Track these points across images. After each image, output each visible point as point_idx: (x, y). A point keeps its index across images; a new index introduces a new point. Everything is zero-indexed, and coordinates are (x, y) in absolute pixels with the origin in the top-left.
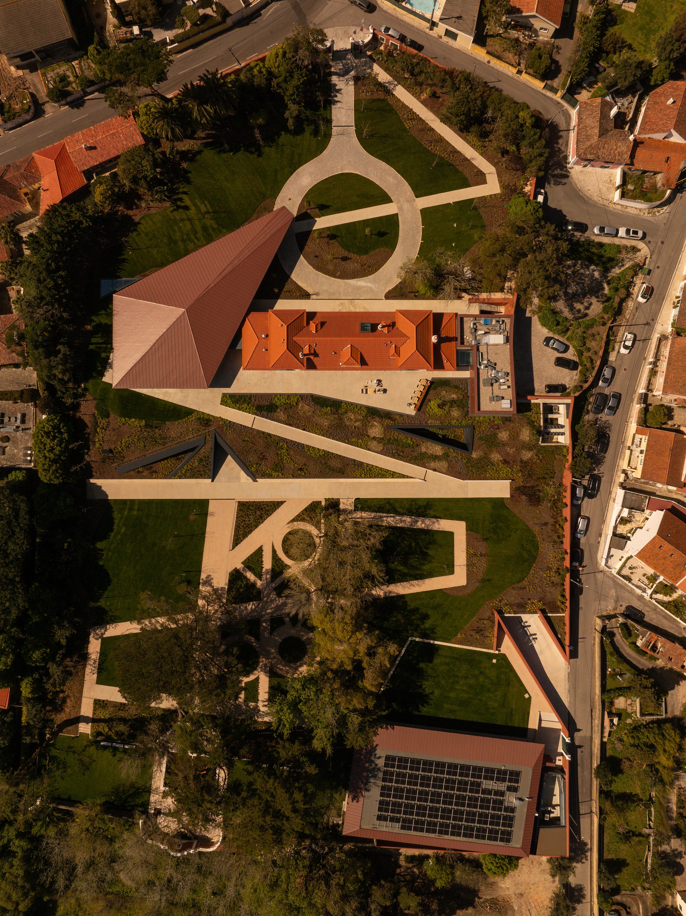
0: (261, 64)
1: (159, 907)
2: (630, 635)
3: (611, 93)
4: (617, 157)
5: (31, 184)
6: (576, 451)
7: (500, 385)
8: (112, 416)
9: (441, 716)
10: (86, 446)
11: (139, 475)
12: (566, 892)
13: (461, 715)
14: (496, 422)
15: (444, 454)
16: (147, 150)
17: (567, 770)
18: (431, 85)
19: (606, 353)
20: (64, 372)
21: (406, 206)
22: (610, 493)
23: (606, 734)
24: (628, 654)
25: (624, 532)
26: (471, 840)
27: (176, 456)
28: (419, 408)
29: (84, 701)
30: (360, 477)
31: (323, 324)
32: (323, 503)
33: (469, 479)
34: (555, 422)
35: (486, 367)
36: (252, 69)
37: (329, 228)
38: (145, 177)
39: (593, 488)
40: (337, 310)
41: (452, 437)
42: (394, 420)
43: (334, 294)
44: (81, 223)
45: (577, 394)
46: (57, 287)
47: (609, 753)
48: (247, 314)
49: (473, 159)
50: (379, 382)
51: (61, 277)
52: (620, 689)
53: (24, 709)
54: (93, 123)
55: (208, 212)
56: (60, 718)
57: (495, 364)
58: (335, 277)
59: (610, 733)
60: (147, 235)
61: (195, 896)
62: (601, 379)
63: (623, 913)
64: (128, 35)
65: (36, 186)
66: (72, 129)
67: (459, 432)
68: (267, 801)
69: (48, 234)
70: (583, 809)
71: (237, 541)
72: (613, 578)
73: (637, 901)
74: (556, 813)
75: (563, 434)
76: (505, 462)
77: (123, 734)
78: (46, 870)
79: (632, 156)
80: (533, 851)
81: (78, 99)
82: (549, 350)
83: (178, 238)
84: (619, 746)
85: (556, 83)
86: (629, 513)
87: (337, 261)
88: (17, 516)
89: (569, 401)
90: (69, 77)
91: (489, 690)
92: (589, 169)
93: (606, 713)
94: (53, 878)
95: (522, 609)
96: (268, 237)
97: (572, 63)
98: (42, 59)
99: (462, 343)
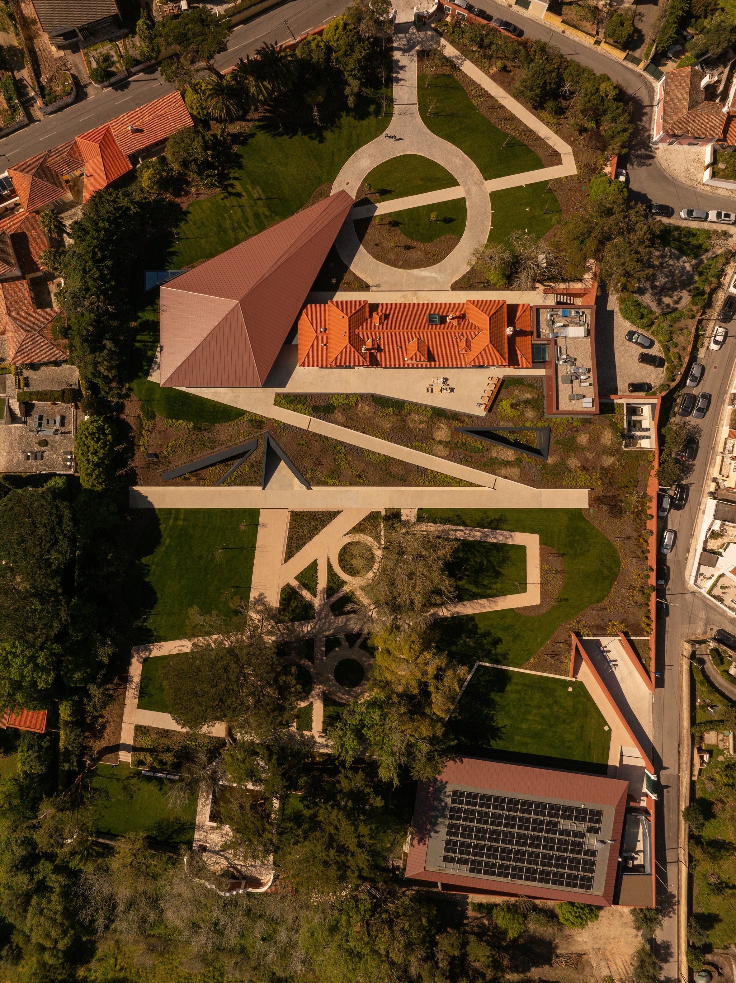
0: (319, 38)
1: (205, 952)
2: (722, 663)
3: (701, 63)
4: (708, 132)
5: (73, 170)
6: (663, 456)
7: (581, 382)
8: (158, 417)
9: (511, 749)
10: (131, 451)
11: (186, 482)
12: (651, 947)
13: (534, 749)
14: (575, 424)
15: (517, 459)
16: (197, 132)
17: (652, 811)
18: (502, 59)
19: (695, 349)
20: (109, 369)
21: (474, 189)
22: (699, 504)
23: (696, 772)
24: (719, 683)
25: (715, 548)
26: (547, 885)
27: (226, 461)
28: (490, 409)
29: (124, 726)
30: (424, 485)
31: (387, 316)
32: (383, 513)
33: (544, 487)
34: (638, 425)
35: (566, 362)
36: (309, 43)
37: (390, 214)
38: (195, 160)
39: (681, 499)
40: (399, 301)
41: (523, 441)
42: (462, 422)
43: (395, 285)
44: (129, 209)
45: (664, 393)
46: (102, 277)
47: (699, 794)
48: (304, 307)
49: (548, 138)
50: (446, 379)
51: (107, 267)
52: (711, 722)
53: (62, 733)
54: (139, 105)
55: (260, 199)
56: (98, 745)
57: (575, 359)
58: (397, 267)
59: (700, 770)
60: (195, 223)
61: (243, 942)
62: (690, 377)
63: (715, 974)
64: (176, 10)
65: (78, 172)
66: (116, 112)
67: (532, 435)
68: (330, 834)
69: (94, 221)
70: (670, 856)
71: (289, 554)
72: (703, 599)
73: (730, 961)
74: (640, 860)
75: (648, 437)
76: (584, 468)
77: (166, 763)
78: (85, 907)
79: (726, 131)
80: (616, 901)
81: (122, 80)
82: (632, 345)
83: (228, 226)
84: (710, 786)
85: (637, 53)
86: (722, 526)
87: (399, 249)
88: (60, 523)
89: (655, 401)
90: (113, 56)
91: (564, 721)
92: (676, 147)
93: (696, 749)
94: (92, 916)
95: (602, 632)
96: (326, 223)
97: (656, 30)
98: (85, 38)
99: (539, 336)
